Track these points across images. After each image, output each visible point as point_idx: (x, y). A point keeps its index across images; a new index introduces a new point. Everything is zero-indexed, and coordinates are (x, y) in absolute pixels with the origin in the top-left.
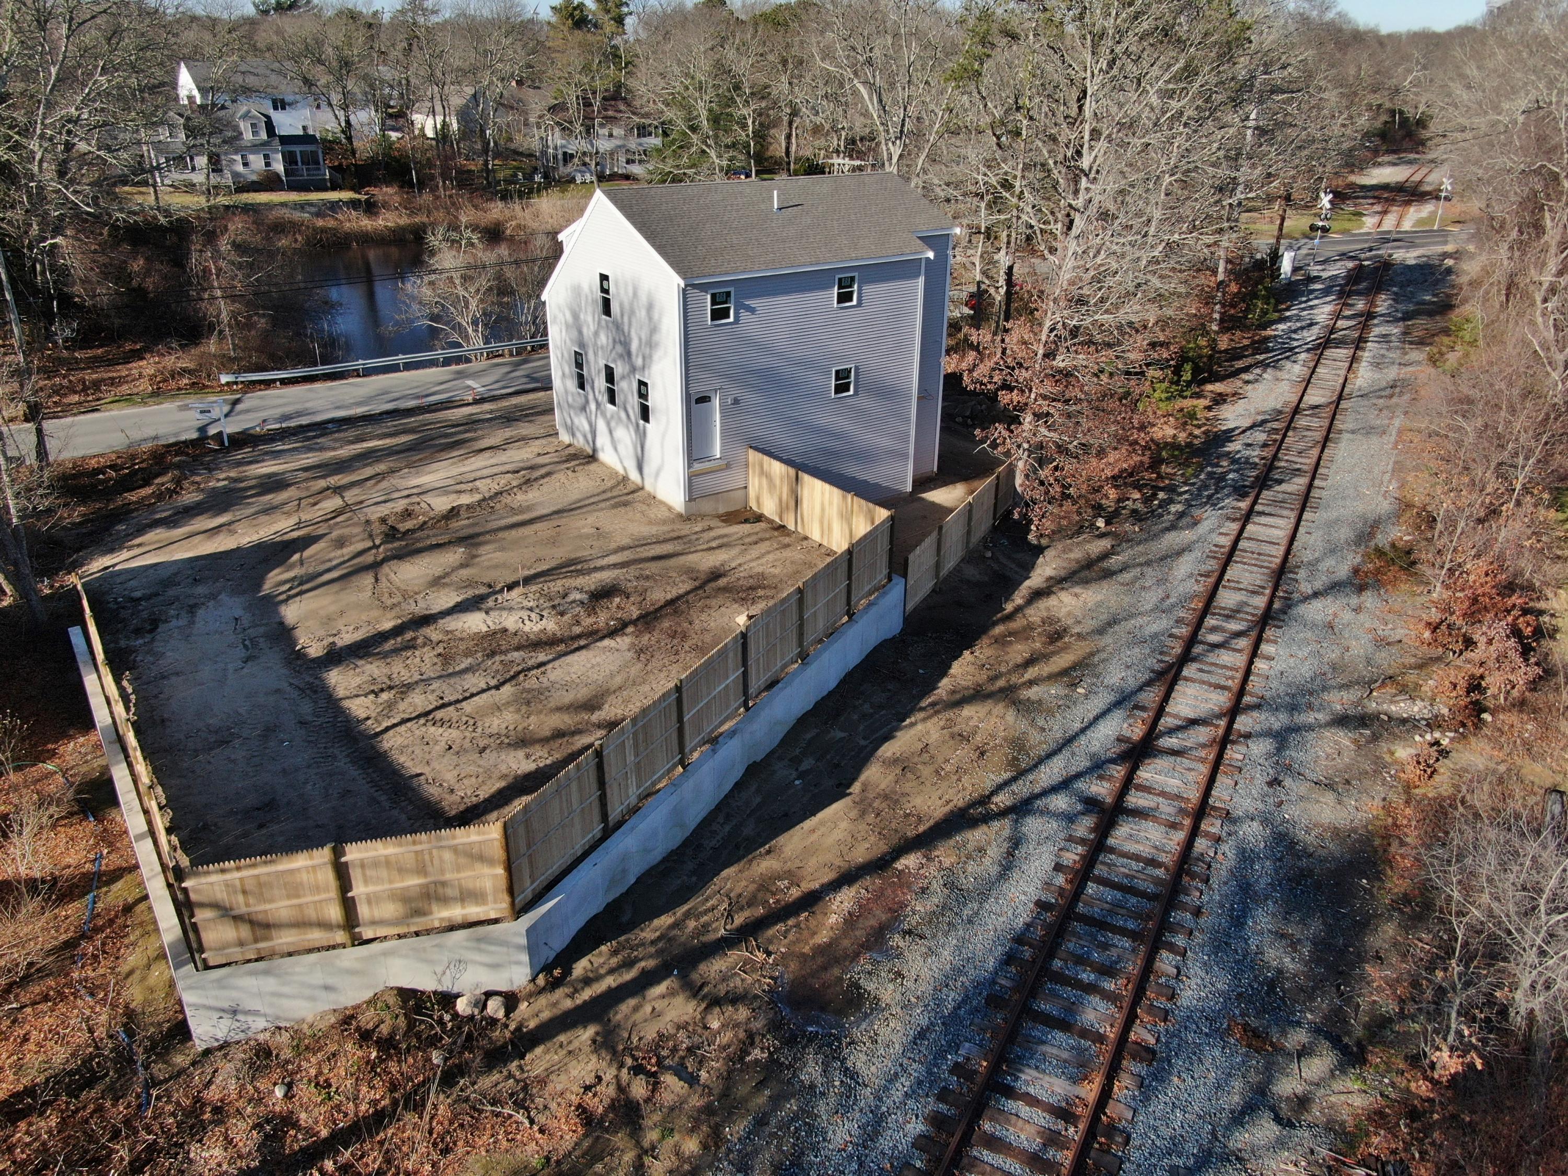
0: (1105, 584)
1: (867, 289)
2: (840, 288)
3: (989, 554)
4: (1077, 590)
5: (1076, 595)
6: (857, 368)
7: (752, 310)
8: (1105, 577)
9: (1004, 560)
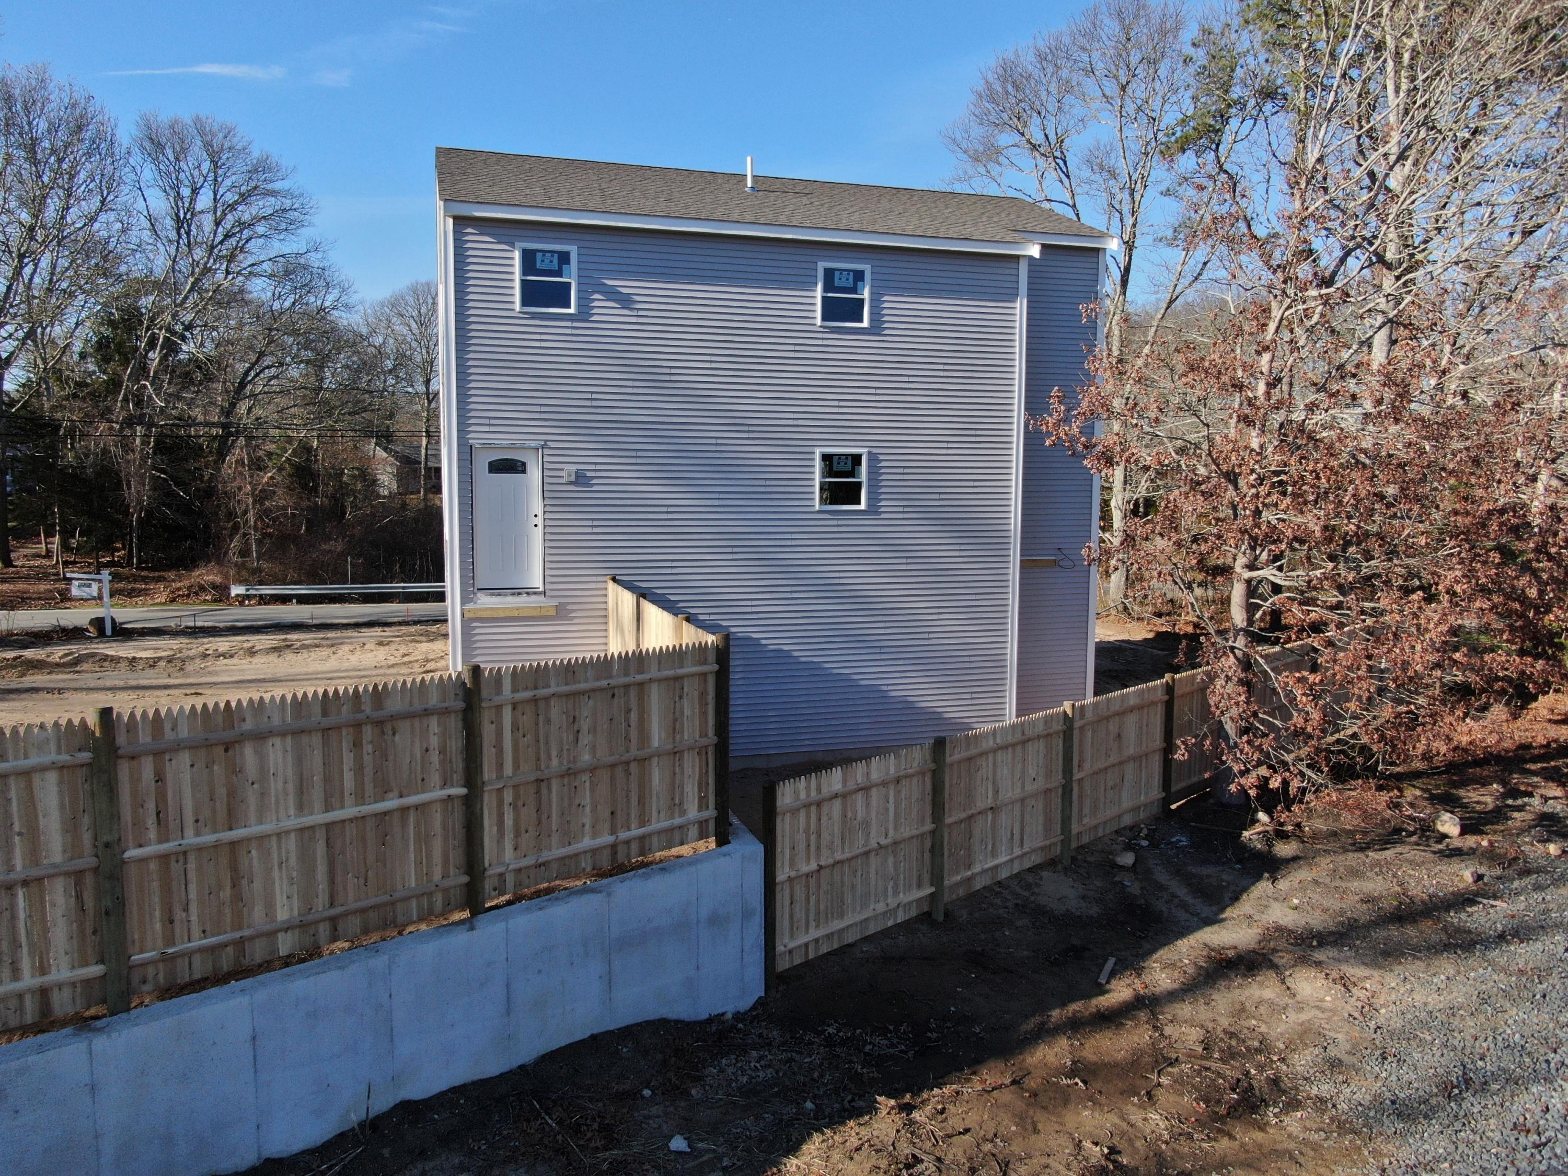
0: (1446, 966)
1: (890, 302)
2: (826, 289)
3: (1128, 859)
4: (1355, 971)
5: (1345, 983)
6: (872, 457)
7: (625, 301)
8: (1447, 947)
9: (1162, 876)
